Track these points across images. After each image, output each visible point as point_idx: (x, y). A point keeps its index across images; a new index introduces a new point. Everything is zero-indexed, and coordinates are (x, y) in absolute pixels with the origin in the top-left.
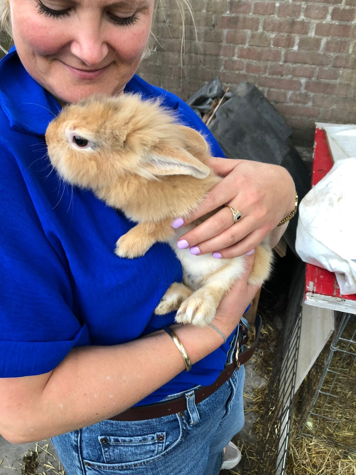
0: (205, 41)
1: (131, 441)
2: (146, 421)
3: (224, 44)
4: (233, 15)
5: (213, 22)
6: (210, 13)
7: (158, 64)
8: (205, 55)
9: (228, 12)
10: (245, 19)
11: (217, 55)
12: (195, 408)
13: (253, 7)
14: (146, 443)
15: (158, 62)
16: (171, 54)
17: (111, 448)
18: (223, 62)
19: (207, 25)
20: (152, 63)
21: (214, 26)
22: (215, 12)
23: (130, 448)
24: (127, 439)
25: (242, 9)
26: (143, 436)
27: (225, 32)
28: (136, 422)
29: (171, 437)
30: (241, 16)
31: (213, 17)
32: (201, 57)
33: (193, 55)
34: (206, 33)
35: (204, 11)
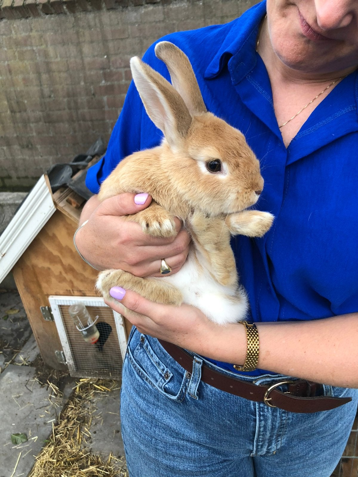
0: (89, 108)
1: (152, 356)
2: (167, 352)
3: (106, 109)
4: (109, 83)
5: (92, 92)
6: (88, 84)
7: (51, 135)
8: (92, 120)
9: (103, 82)
10: (119, 86)
11: (103, 119)
12: (198, 380)
13: (124, 75)
14: (158, 368)
15: (52, 133)
16: (62, 124)
17: (142, 350)
18: (110, 125)
19: (87, 94)
20: (45, 135)
21: (94, 95)
22: (92, 83)
23: (148, 362)
24: (152, 352)
25: (115, 78)
26: (160, 361)
27: (105, 98)
28: (161, 346)
29: (173, 385)
30: (116, 83)
31: (92, 87)
32: (90, 123)
33: (82, 122)
34: (88, 102)
35: (82, 83)
